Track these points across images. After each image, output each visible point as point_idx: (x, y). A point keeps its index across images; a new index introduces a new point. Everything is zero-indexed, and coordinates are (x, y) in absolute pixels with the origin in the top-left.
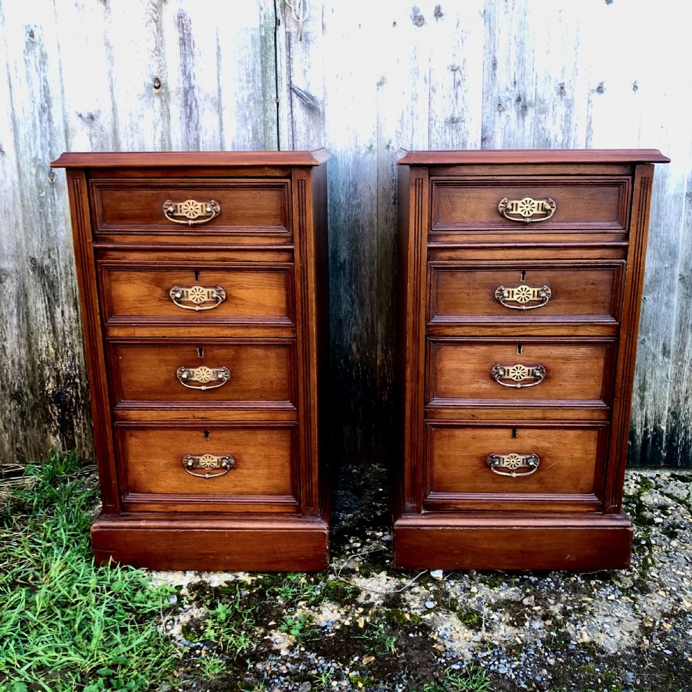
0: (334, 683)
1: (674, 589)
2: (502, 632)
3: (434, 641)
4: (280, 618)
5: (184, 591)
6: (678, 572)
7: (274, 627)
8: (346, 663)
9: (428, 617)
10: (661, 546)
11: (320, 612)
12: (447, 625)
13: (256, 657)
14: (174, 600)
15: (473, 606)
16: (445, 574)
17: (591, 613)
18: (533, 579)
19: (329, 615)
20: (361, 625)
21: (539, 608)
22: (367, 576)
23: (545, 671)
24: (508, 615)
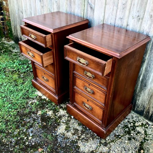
0: (36, 124)
1: (112, 149)
2: (69, 134)
3: (57, 128)
4: (43, 109)
5: (38, 97)
6: (117, 147)
7: (41, 110)
8: (42, 122)
9: (62, 123)
10: (122, 140)
11: (49, 111)
12: (63, 127)
13: (34, 113)
14: (35, 97)
15: (71, 126)
16: (74, 118)
17: (88, 142)
18: (88, 129)
19: (50, 113)
20: (51, 118)
21: (80, 134)
22: (63, 110)
23: (64, 145)
24: (74, 132)
